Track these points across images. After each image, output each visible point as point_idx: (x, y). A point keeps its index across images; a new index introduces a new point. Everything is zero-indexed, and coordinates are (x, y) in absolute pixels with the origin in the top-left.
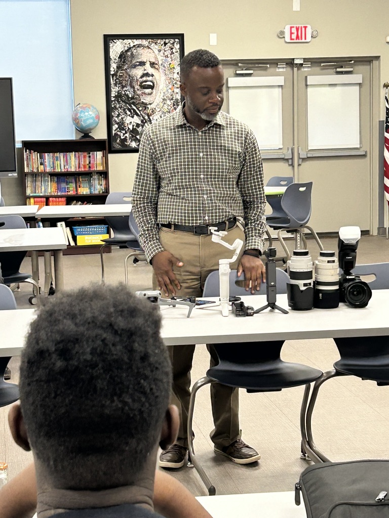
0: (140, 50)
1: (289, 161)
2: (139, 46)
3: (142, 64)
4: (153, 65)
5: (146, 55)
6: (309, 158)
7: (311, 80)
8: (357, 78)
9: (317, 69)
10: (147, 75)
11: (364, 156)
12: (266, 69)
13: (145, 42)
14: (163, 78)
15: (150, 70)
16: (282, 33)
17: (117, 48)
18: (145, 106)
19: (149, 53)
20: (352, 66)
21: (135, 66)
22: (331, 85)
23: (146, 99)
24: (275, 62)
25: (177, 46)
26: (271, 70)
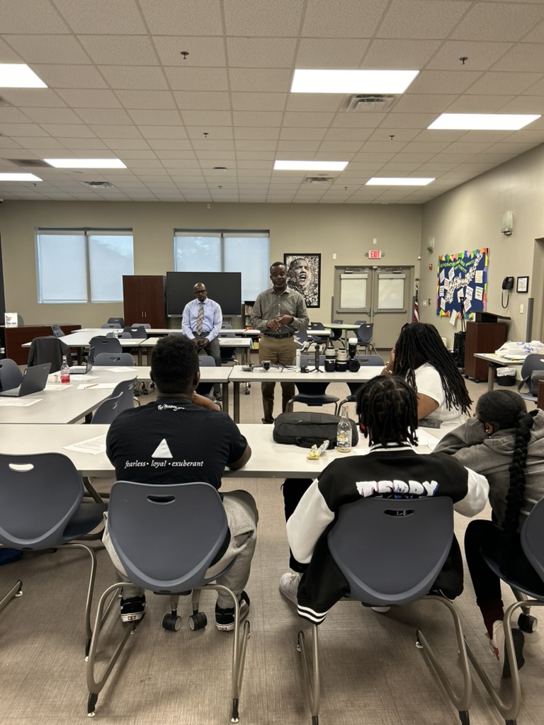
0: (300, 261)
1: (368, 314)
2: (300, 259)
3: (301, 267)
4: (306, 268)
5: (303, 263)
6: (378, 313)
7: (381, 276)
8: (403, 276)
9: (384, 271)
10: (303, 272)
11: (405, 313)
12: (359, 270)
13: (303, 257)
14: (310, 274)
15: (305, 270)
16: (367, 254)
17: (290, 260)
18: (301, 286)
19: (305, 262)
20: (401, 270)
21: (297, 268)
22: (390, 279)
23: (302, 284)
24: (363, 268)
25: (318, 259)
26: (362, 271)
